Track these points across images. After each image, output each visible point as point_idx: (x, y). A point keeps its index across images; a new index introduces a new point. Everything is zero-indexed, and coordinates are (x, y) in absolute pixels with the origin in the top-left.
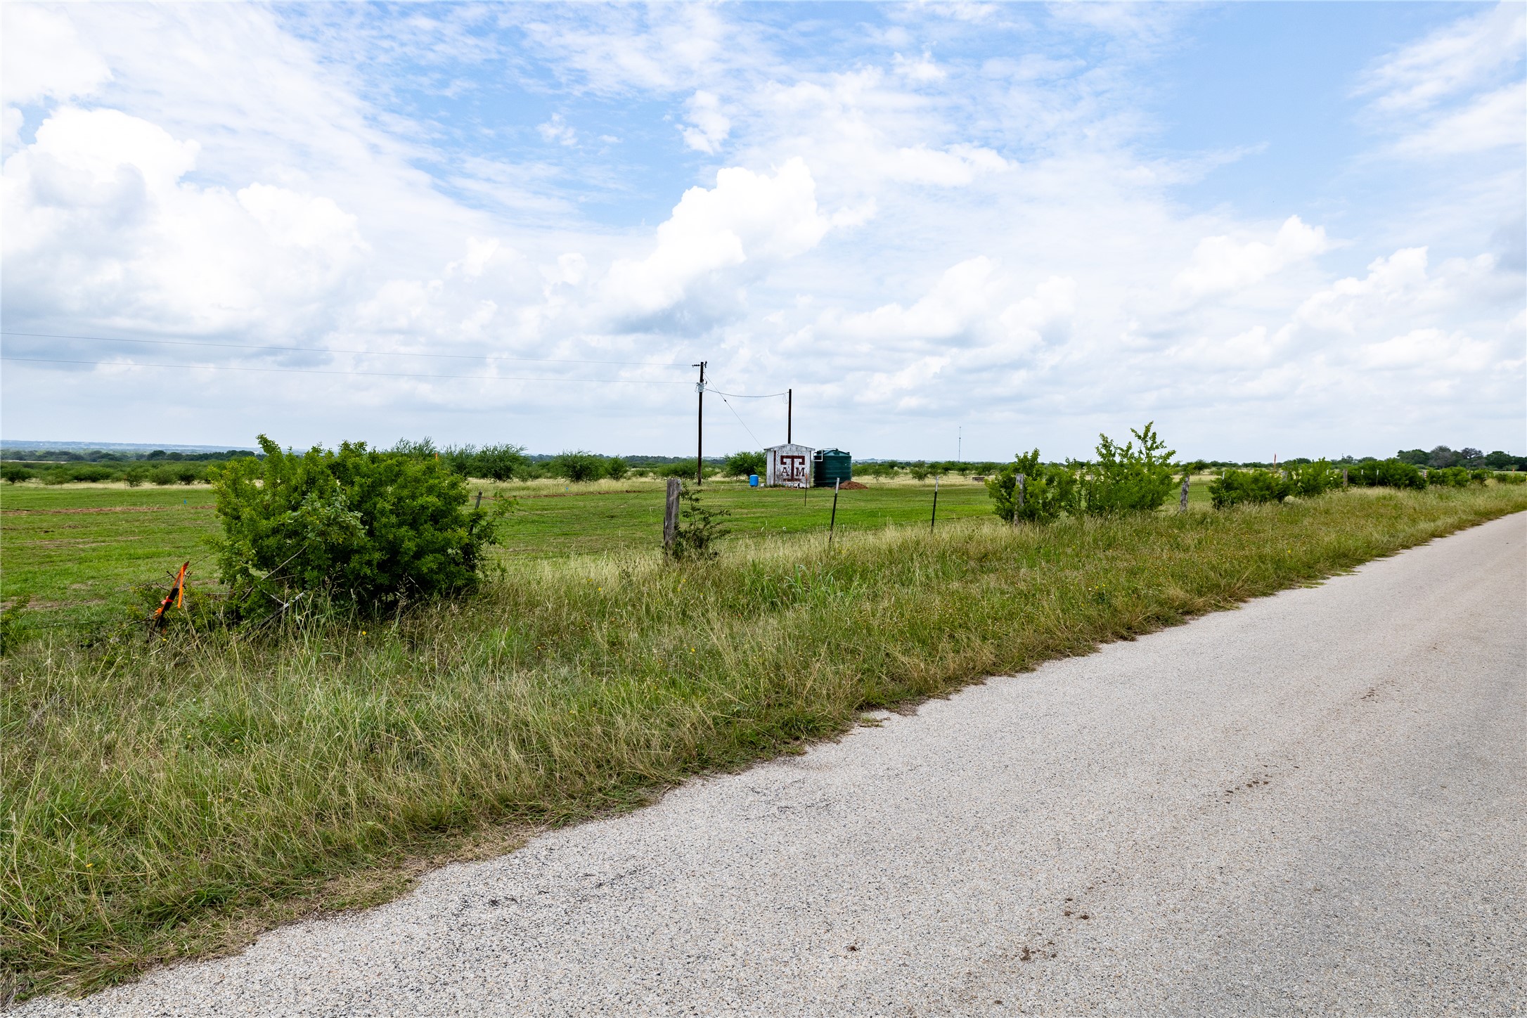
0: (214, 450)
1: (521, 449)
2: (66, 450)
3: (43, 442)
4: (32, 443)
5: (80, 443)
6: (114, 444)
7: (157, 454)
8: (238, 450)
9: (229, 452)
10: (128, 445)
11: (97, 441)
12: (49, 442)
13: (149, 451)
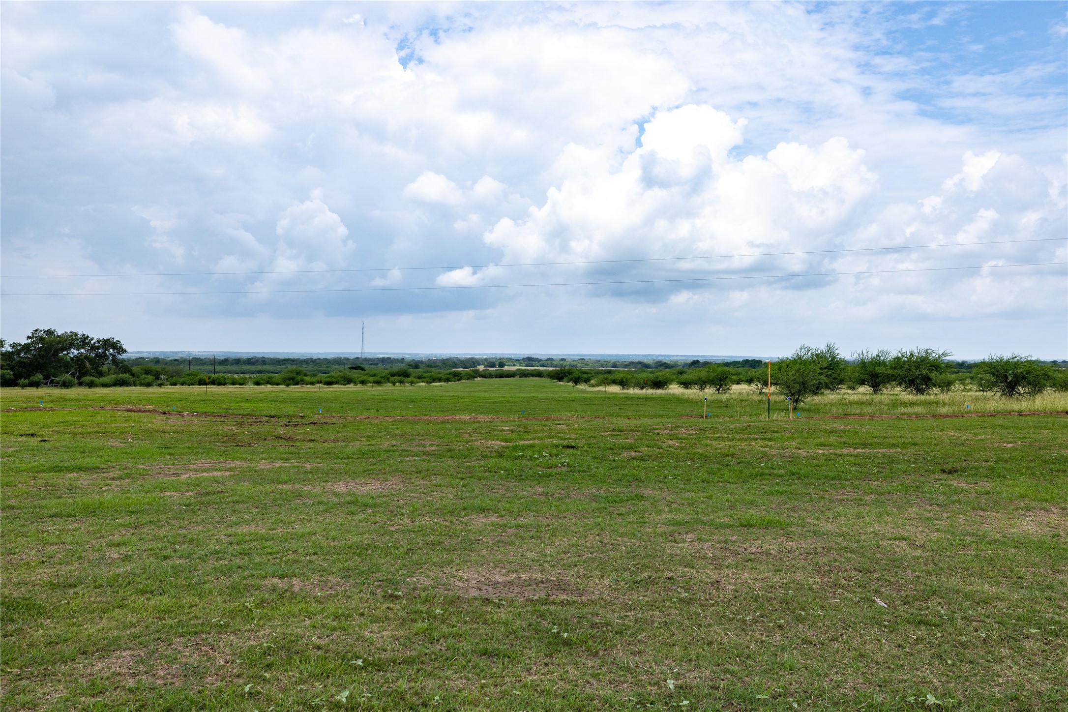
0: (732, 360)
1: (944, 354)
2: (642, 361)
3: (632, 355)
4: (626, 355)
5: (653, 355)
6: (673, 356)
7: (695, 363)
8: (750, 359)
9: (743, 361)
10: (681, 356)
11: (662, 354)
12: (635, 355)
13: (690, 360)
